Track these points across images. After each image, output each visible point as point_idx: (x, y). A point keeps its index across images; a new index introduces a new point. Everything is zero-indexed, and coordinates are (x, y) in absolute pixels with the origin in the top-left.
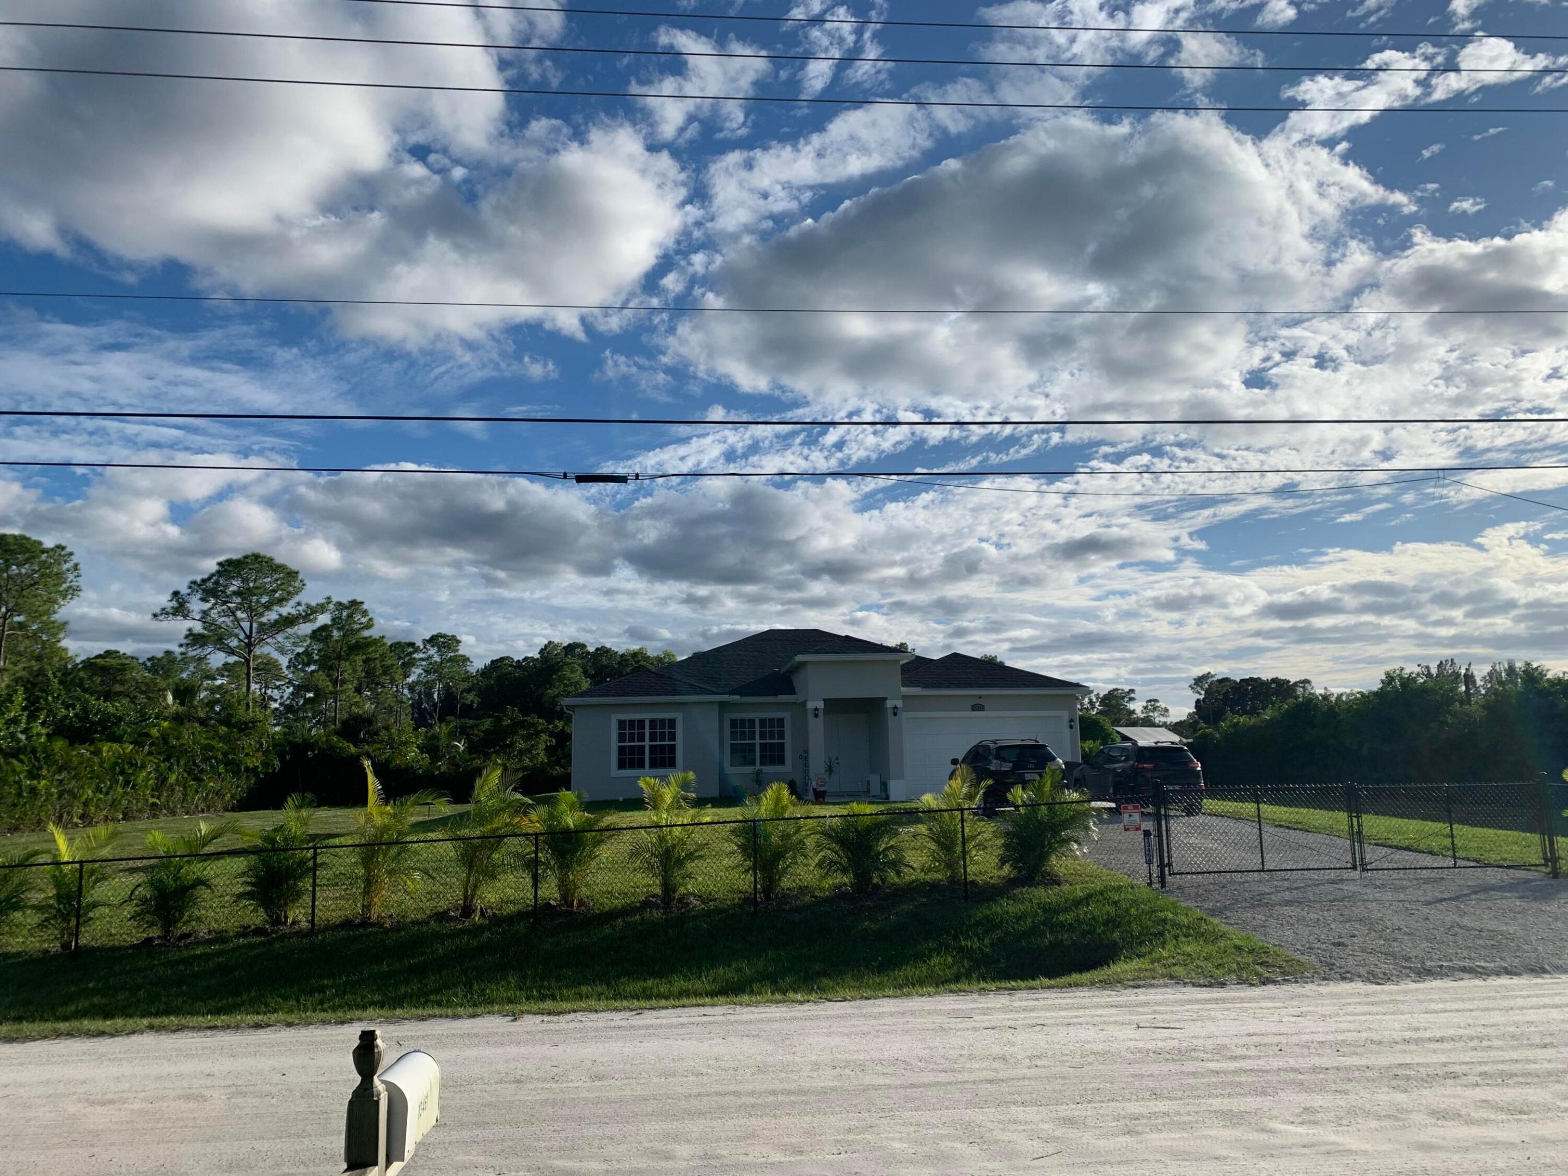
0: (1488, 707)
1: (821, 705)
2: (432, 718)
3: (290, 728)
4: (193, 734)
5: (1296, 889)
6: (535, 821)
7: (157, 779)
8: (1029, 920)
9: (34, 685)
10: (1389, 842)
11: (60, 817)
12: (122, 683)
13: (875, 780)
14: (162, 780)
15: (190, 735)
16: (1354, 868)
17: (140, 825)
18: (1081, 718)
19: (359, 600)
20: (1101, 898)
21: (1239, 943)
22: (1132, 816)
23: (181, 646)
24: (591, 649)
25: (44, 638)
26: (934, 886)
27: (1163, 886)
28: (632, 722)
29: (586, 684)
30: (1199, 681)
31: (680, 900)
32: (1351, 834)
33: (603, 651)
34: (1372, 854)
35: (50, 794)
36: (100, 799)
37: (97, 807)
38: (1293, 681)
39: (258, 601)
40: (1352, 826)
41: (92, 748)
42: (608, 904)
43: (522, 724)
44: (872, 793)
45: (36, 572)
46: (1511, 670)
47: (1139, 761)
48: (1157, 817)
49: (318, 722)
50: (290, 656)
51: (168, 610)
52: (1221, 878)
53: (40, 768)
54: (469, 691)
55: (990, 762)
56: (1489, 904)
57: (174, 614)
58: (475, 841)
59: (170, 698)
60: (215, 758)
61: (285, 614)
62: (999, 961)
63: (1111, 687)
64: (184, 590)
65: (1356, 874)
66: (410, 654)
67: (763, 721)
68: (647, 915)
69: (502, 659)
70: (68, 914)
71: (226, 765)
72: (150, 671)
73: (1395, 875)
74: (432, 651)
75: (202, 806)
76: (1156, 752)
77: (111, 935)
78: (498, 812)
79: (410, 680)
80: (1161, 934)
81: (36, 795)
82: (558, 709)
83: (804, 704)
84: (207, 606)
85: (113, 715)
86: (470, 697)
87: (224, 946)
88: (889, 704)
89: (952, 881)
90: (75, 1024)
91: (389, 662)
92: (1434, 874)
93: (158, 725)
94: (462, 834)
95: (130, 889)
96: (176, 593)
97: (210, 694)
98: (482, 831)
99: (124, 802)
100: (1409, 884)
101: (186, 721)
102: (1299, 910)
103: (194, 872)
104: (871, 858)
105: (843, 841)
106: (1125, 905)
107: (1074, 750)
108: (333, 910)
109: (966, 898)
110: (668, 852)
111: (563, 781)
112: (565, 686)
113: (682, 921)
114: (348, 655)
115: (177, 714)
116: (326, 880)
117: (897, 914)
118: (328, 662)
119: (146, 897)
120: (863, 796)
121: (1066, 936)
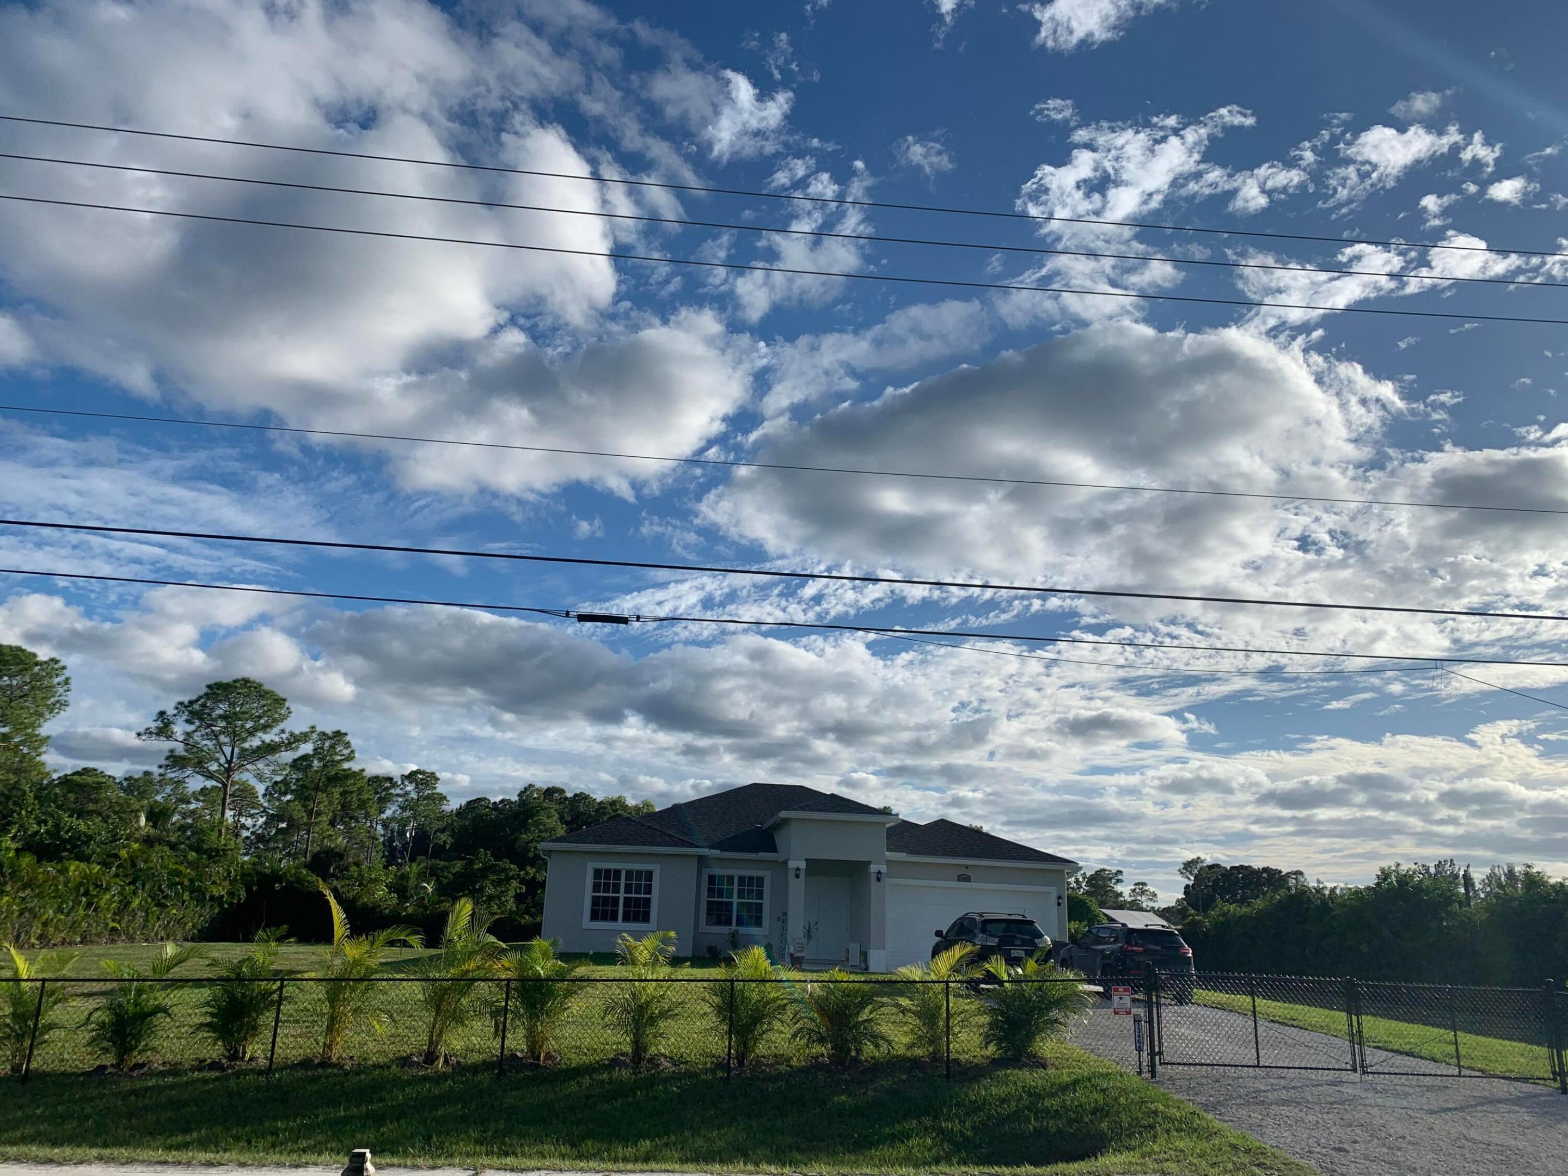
0: (1489, 911)
1: (802, 865)
2: (403, 858)
3: (259, 857)
4: (162, 857)
5: (1293, 1088)
6: (505, 967)
7: (120, 902)
8: (1013, 1104)
9: (7, 798)
10: (1390, 1046)
11: (18, 937)
12: (96, 801)
13: (854, 948)
14: (125, 904)
15: (160, 858)
16: (1355, 1070)
17: (97, 949)
18: (1068, 897)
19: (343, 731)
20: (1088, 1084)
21: (1234, 1141)
22: (1123, 998)
23: (160, 767)
24: (570, 795)
25: (25, 750)
26: (915, 1063)
27: (1153, 1076)
28: (608, 872)
29: (561, 831)
30: (1188, 865)
31: (650, 1061)
32: (1351, 1034)
33: (581, 798)
34: (1373, 1057)
35: (10, 912)
36: (60, 920)
37: (56, 928)
38: (1284, 871)
39: (242, 726)
40: (1351, 1025)
41: (59, 867)
42: (576, 1060)
43: (493, 869)
44: (851, 963)
45: (26, 683)
46: (1511, 874)
47: (1128, 942)
48: (1149, 1004)
49: (289, 854)
50: (269, 784)
51: (153, 730)
52: (1215, 1072)
53: (5, 883)
54: (442, 831)
55: (976, 935)
56: (1496, 1117)
57: (158, 734)
58: (444, 983)
59: (143, 821)
60: (181, 884)
61: (268, 741)
62: (980, 1146)
63: (1102, 867)
64: (171, 711)
65: (1356, 1077)
66: (387, 789)
67: (741, 879)
68: (615, 1074)
69: (479, 800)
70: (23, 1036)
71: (191, 892)
72: (125, 791)
73: (1396, 1079)
74: (410, 787)
75: (162, 933)
76: (1146, 934)
77: (63, 1060)
78: (473, 953)
79: (384, 816)
80: (1152, 1127)
82: (531, 855)
83: (785, 863)
84: (190, 728)
85: (85, 833)
86: (444, 837)
87: (177, 1079)
88: (873, 868)
89: (935, 1057)
90: (24, 1149)
91: (365, 796)
92: (1438, 1082)
93: (128, 846)
94: (431, 976)
95: (86, 1013)
96: (162, 714)
97: (184, 818)
98: (453, 972)
99: (84, 925)
100: (1411, 1091)
101: (156, 844)
102: (1297, 1110)
103: (155, 999)
104: (851, 1029)
105: (823, 1009)
106: (1114, 1093)
107: (1061, 929)
108: (293, 1048)
109: (948, 1077)
110: (641, 1009)
111: (534, 931)
112: (541, 831)
113: (651, 1082)
114: (326, 786)
115: (148, 836)
116: (291, 1015)
117: (875, 1090)
118: (305, 793)
119: (103, 1022)
120: (843, 963)
121: (1051, 1123)
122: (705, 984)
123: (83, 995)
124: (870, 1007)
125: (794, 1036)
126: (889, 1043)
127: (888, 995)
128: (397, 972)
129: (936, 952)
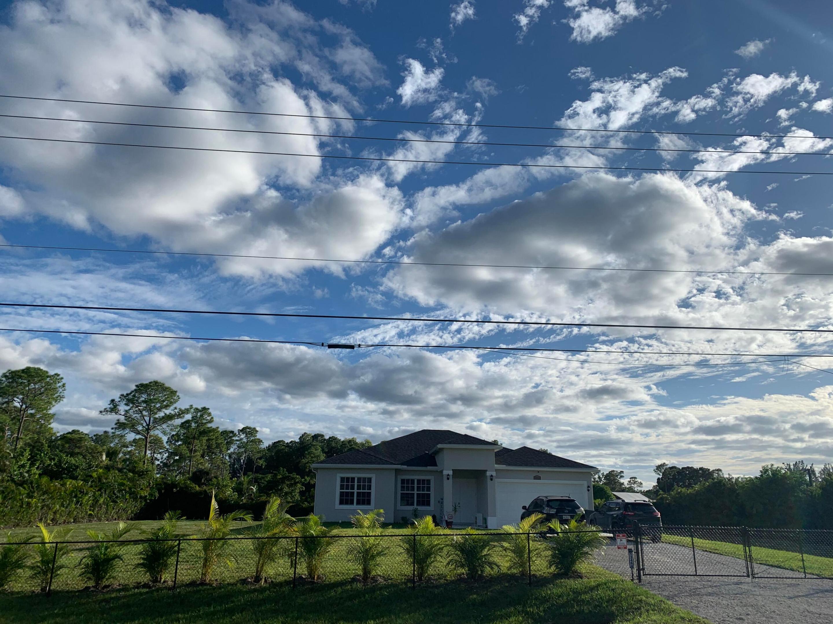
0: (822, 488)
1: (451, 473)
2: (240, 473)
3: (165, 475)
4: (115, 476)
5: (715, 586)
6: (296, 531)
7: (93, 500)
8: (565, 598)
9: (34, 447)
10: (768, 562)
12: (79, 448)
13: (480, 517)
14: (96, 501)
15: (113, 477)
16: (748, 576)
17: (82, 526)
18: (594, 486)
19: (207, 407)
20: (605, 587)
21: (682, 615)
22: (622, 540)
23: (112, 429)
24: (327, 437)
25: (43, 422)
26: (513, 576)
27: (640, 581)
28: (348, 479)
29: (323, 457)
30: (659, 468)
31: (372, 578)
32: (746, 557)
33: (333, 439)
34: (758, 569)
35: (37, 507)
36: (63, 511)
37: (61, 515)
38: (711, 470)
39: (154, 406)
40: (745, 552)
41: (61, 483)
42: (333, 579)
43: (288, 478)
44: (478, 524)
45: (43, 387)
47: (625, 510)
48: (636, 543)
49: (180, 473)
50: (169, 436)
51: (108, 409)
52: (673, 578)
53: (34, 492)
54: (260, 458)
55: (544, 508)
56: (825, 599)
57: (111, 412)
58: (263, 540)
59: (104, 457)
60: (125, 490)
61: (168, 413)
63: (613, 469)
64: (117, 399)
65: (749, 580)
66: (231, 437)
67: (419, 481)
68: (354, 586)
69: (279, 442)
70: (47, 572)
71: (130, 494)
72: (94, 442)
73: (771, 581)
74: (243, 436)
75: (115, 516)
76: (635, 506)
77: (67, 584)
78: (278, 524)
79: (230, 451)
80: (639, 608)
81: (30, 507)
82: (307, 470)
83: (441, 472)
84: (127, 408)
85: (74, 465)
86: (261, 462)
87: (127, 593)
88: (488, 474)
89: (523, 574)
91: (220, 441)
92: (793, 581)
93: (97, 471)
94: (257, 536)
95: (79, 559)
96: (113, 401)
97: (125, 455)
98: (268, 534)
99: (75, 513)
100: (779, 587)
101: (111, 469)
102: (717, 598)
103: (114, 551)
104: (478, 559)
105: (463, 549)
106: (619, 591)
107: (590, 503)
108: (186, 575)
109: (530, 584)
110: (367, 551)
111: (310, 510)
112: (312, 457)
113: (373, 590)
114: (199, 436)
115: (107, 465)
116: (184, 558)
117: (492, 592)
118: (188, 440)
119: (88, 564)
120: (473, 525)
121: (585, 607)
122: (400, 538)
123: (77, 550)
124: (488, 548)
125: (448, 564)
126: (498, 566)
127: (497, 541)
128: (240, 534)
129: (523, 518)
